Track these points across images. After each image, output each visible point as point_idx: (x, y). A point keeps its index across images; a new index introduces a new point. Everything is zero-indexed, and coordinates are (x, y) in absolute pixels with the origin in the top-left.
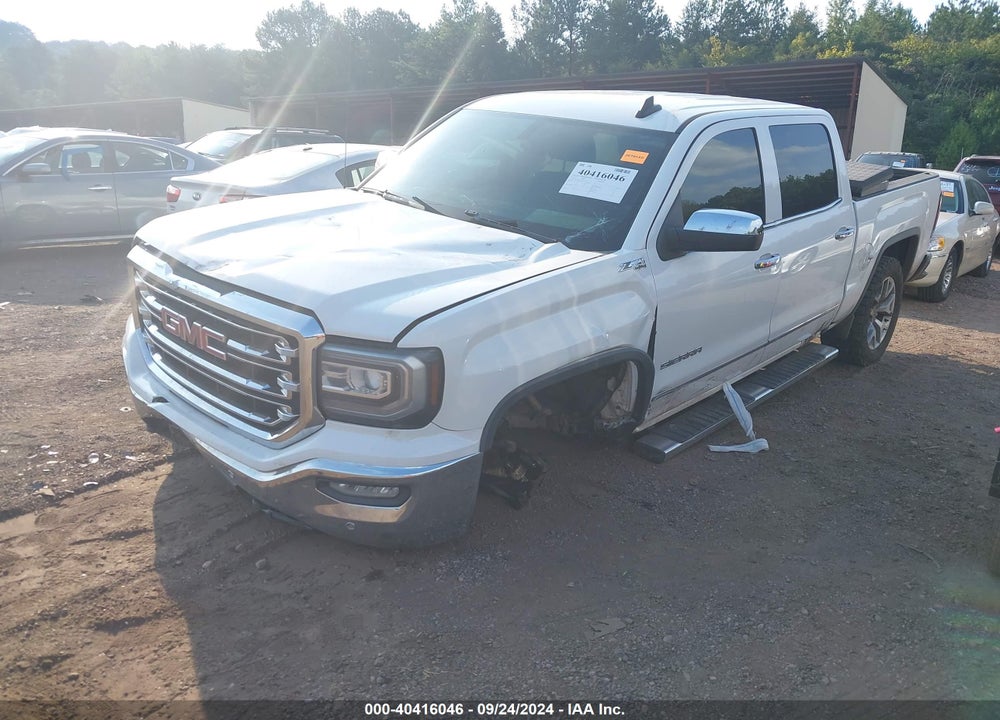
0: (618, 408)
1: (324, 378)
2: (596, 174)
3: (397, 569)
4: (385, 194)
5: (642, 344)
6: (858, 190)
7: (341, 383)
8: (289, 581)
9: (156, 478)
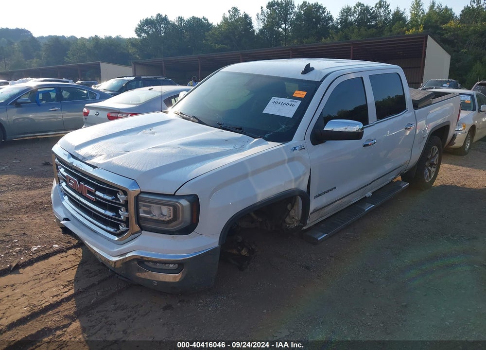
0: (294, 218)
1: (141, 210)
2: (281, 103)
3: (179, 304)
4: (180, 114)
5: (304, 187)
6: (416, 105)
7: (149, 213)
8: (125, 311)
9: (67, 257)
